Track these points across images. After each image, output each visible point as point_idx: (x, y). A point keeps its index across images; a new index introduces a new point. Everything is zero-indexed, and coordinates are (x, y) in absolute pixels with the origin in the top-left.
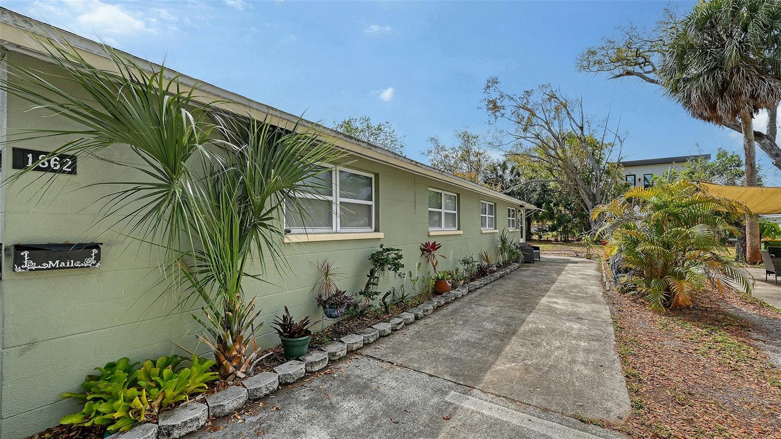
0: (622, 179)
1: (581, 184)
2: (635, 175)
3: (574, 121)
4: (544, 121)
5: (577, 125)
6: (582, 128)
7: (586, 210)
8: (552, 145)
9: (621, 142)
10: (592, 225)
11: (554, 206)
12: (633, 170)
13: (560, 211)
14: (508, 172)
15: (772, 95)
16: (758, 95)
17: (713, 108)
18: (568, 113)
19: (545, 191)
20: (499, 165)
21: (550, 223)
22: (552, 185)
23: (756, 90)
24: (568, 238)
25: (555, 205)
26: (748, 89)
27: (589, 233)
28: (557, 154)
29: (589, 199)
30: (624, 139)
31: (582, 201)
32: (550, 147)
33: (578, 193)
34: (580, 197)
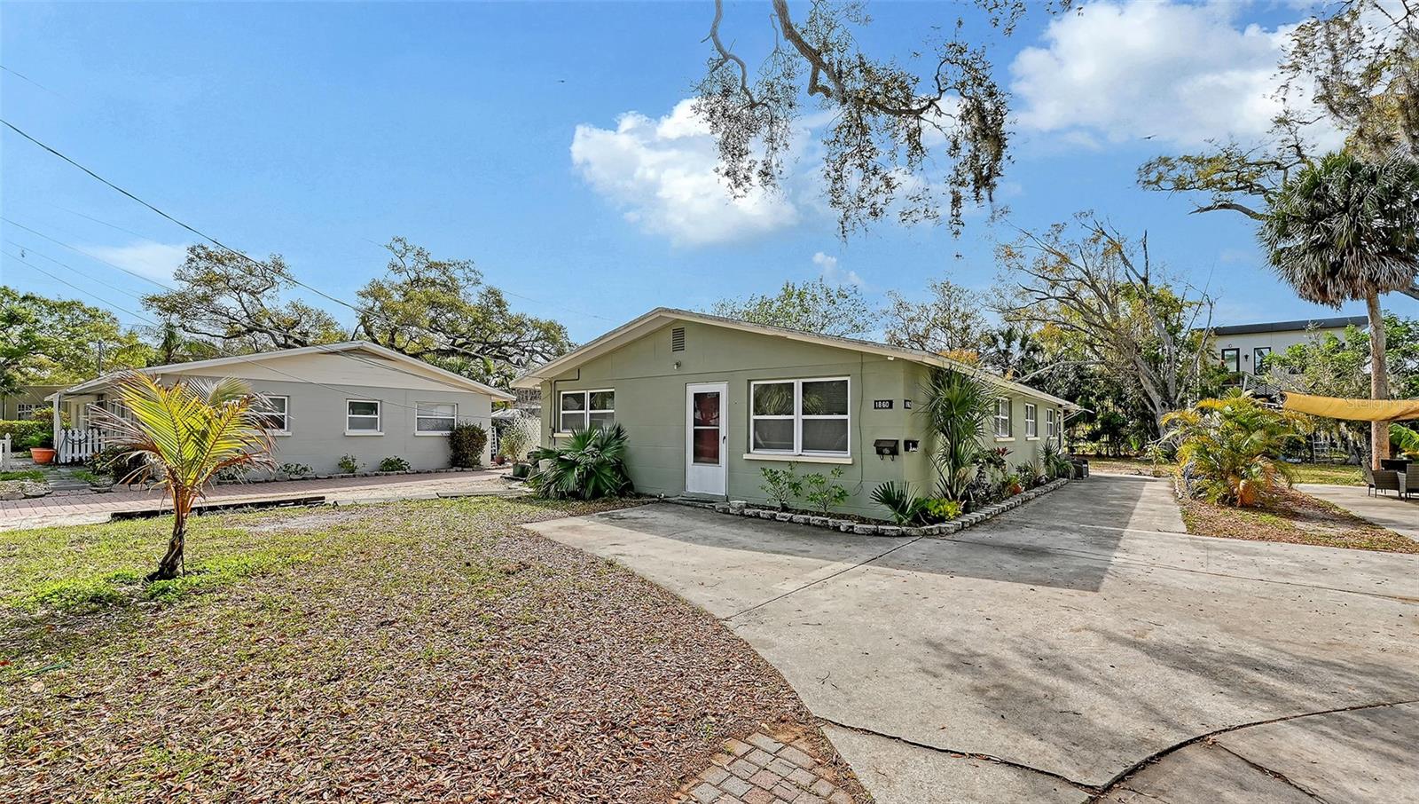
0: (1215, 358)
1: (1144, 367)
2: (1238, 350)
3: (1133, 269)
4: (1083, 271)
5: (1138, 276)
6: (1145, 280)
7: (1150, 408)
8: (1096, 307)
9: (1211, 305)
10: (1161, 432)
11: (1097, 401)
12: (1235, 342)
13: (1107, 408)
14: (1016, 344)
15: (1395, 280)
16: (1378, 279)
17: (1323, 290)
18: (1124, 259)
19: (1081, 377)
20: (1002, 334)
21: (1088, 428)
22: (1094, 368)
23: (1375, 274)
24: (1119, 451)
25: (1098, 399)
26: (1364, 273)
27: (1158, 443)
28: (1104, 322)
29: (1157, 391)
30: (1216, 299)
31: (1145, 394)
32: (1092, 311)
33: (1138, 380)
34: (1142, 386)
